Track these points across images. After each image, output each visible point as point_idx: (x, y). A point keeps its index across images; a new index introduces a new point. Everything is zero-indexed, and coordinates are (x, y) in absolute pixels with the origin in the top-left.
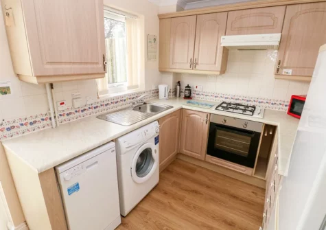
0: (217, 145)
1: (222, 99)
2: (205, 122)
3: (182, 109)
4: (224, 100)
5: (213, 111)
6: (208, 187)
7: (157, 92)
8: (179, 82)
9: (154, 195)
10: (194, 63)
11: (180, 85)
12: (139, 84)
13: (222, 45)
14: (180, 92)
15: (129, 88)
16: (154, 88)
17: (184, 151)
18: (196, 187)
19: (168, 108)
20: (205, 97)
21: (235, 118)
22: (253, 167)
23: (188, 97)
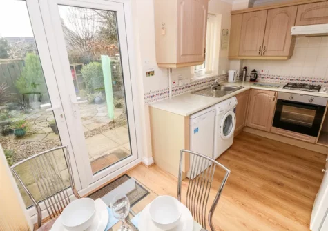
0: (283, 118)
1: (287, 81)
2: (272, 99)
3: (251, 89)
4: (290, 81)
5: (281, 90)
6: (274, 150)
7: (227, 75)
8: (245, 68)
9: (230, 152)
10: (262, 51)
11: (246, 70)
12: (213, 70)
13: (292, 34)
14: (246, 76)
15: (206, 73)
16: (224, 73)
17: (251, 125)
18: (263, 150)
19: (240, 88)
20: (270, 80)
21: (302, 95)
22: (316, 136)
23: (254, 80)
